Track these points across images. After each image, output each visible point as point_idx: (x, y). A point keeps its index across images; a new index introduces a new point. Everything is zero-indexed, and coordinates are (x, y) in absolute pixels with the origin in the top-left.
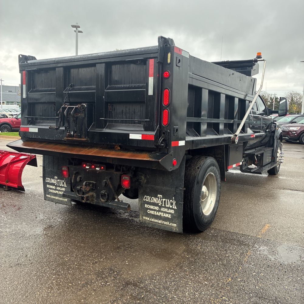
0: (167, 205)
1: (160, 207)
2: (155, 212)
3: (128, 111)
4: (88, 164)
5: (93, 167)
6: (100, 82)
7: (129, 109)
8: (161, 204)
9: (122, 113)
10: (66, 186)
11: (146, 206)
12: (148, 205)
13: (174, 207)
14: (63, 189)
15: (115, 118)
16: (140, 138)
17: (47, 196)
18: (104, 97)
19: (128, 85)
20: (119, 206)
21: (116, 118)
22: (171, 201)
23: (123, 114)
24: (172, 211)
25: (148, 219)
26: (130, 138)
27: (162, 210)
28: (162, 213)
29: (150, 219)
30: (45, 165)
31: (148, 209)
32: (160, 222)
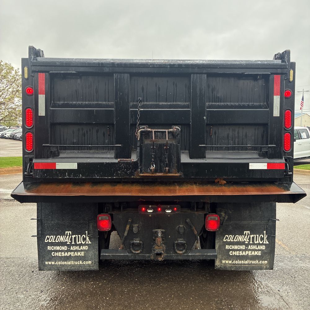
0: (256, 241)
1: (247, 245)
2: (241, 252)
3: (237, 135)
4: (150, 206)
5: (159, 209)
6: (198, 98)
7: (238, 133)
8: (248, 242)
9: (228, 139)
10: (90, 243)
11: (227, 247)
12: (231, 246)
13: (266, 242)
14: (85, 248)
15: (216, 144)
16: (266, 168)
17: (47, 263)
18: (205, 118)
19: (237, 104)
20: (205, 254)
21: (218, 144)
22: (261, 236)
23: (230, 138)
24: (263, 247)
25: (230, 262)
26: (250, 168)
27: (249, 248)
28: (249, 252)
29: (233, 261)
30: (43, 216)
31: (230, 250)
32: (246, 262)
